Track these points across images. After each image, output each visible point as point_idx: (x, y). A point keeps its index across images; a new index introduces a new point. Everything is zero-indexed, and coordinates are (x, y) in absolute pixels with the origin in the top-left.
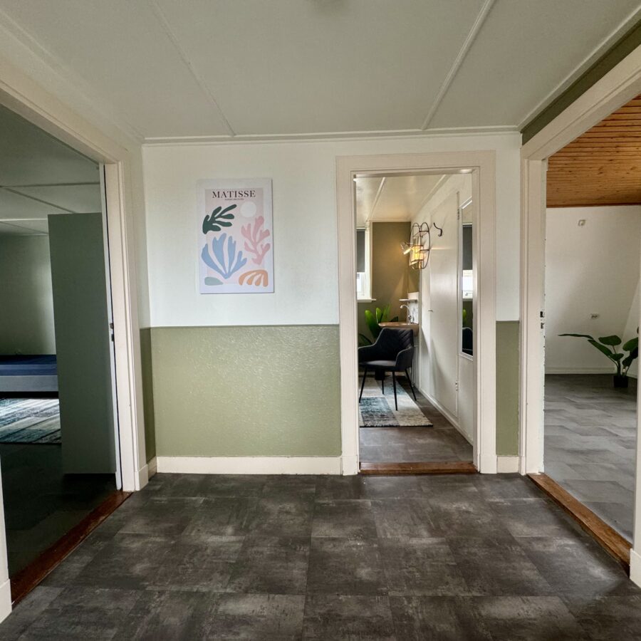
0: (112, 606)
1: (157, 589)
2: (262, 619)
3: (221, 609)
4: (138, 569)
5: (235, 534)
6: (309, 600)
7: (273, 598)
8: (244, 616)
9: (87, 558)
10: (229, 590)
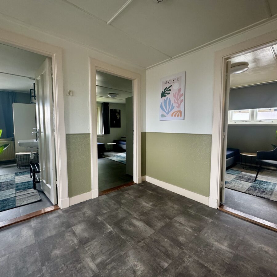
0: (112, 205)
1: (123, 207)
2: (139, 229)
3: (132, 220)
4: (123, 201)
5: (151, 205)
6: (155, 233)
7: (146, 226)
8: (135, 225)
9: (116, 194)
10: (137, 217)
